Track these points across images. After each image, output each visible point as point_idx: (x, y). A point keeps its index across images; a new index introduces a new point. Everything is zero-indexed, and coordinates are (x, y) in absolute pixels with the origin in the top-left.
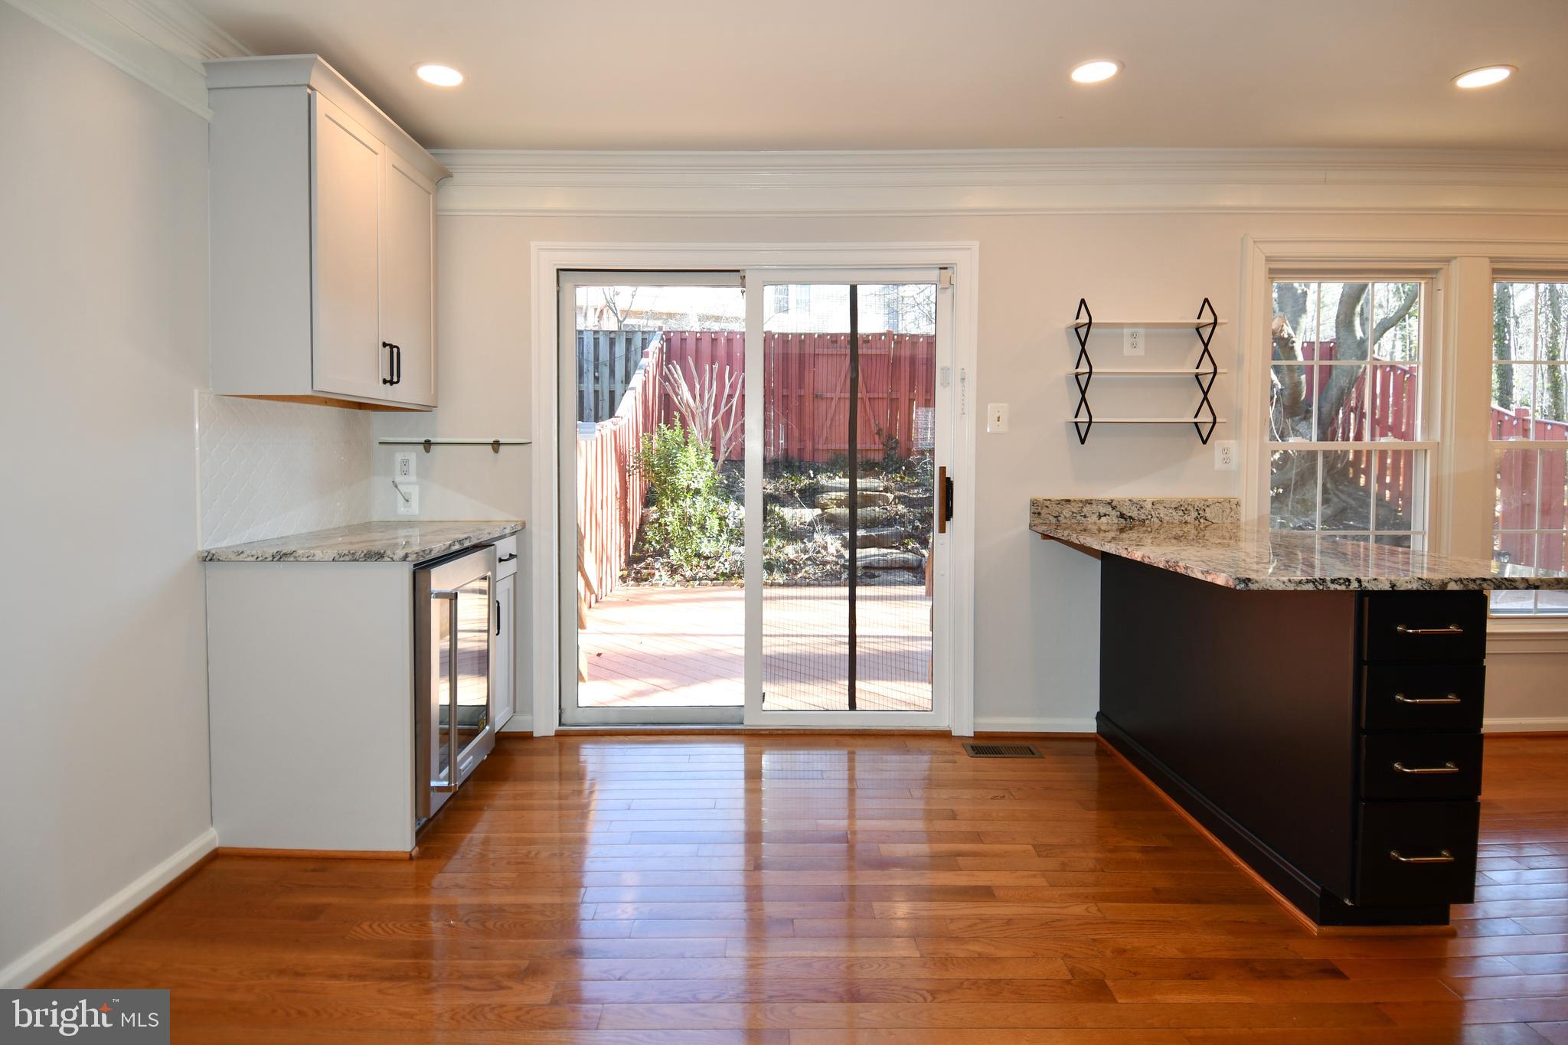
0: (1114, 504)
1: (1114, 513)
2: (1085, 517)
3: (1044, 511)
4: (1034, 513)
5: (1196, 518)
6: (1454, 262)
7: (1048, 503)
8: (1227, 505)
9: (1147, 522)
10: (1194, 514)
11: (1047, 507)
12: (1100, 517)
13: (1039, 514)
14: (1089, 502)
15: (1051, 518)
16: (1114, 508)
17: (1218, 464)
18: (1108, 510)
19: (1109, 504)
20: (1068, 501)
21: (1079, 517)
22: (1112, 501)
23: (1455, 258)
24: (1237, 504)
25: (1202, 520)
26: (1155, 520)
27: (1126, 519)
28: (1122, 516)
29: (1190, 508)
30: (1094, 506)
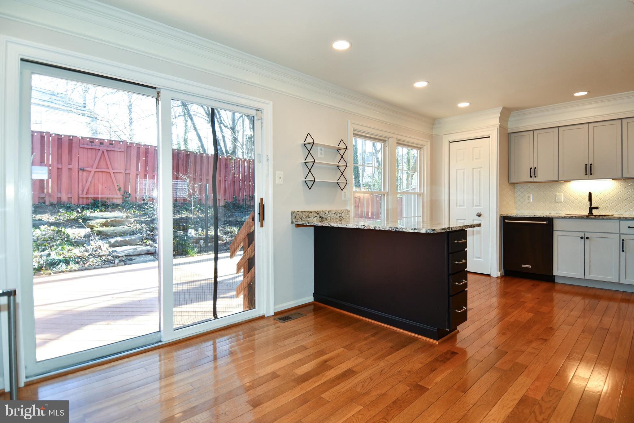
0: (318, 212)
1: (318, 216)
2: (310, 218)
3: (297, 216)
4: (294, 217)
5: (340, 217)
6: (390, 139)
7: (298, 213)
8: (347, 211)
9: (327, 219)
10: (339, 215)
11: (298, 214)
12: (314, 217)
13: (296, 217)
14: (311, 212)
15: (299, 219)
16: (318, 214)
17: (343, 198)
18: (315, 215)
19: (317, 212)
20: (305, 212)
21: (308, 218)
22: (317, 211)
23: (390, 137)
24: (349, 212)
25: (341, 217)
26: (329, 218)
27: (321, 218)
28: (320, 217)
29: (338, 213)
30: (312, 213)
